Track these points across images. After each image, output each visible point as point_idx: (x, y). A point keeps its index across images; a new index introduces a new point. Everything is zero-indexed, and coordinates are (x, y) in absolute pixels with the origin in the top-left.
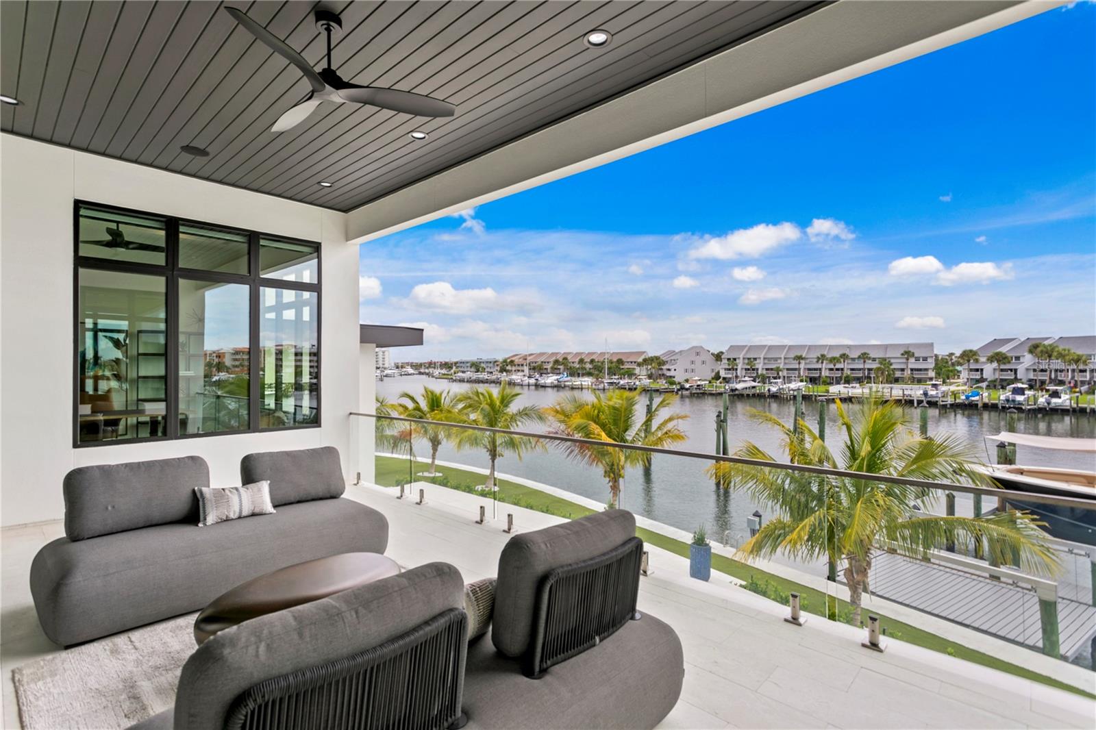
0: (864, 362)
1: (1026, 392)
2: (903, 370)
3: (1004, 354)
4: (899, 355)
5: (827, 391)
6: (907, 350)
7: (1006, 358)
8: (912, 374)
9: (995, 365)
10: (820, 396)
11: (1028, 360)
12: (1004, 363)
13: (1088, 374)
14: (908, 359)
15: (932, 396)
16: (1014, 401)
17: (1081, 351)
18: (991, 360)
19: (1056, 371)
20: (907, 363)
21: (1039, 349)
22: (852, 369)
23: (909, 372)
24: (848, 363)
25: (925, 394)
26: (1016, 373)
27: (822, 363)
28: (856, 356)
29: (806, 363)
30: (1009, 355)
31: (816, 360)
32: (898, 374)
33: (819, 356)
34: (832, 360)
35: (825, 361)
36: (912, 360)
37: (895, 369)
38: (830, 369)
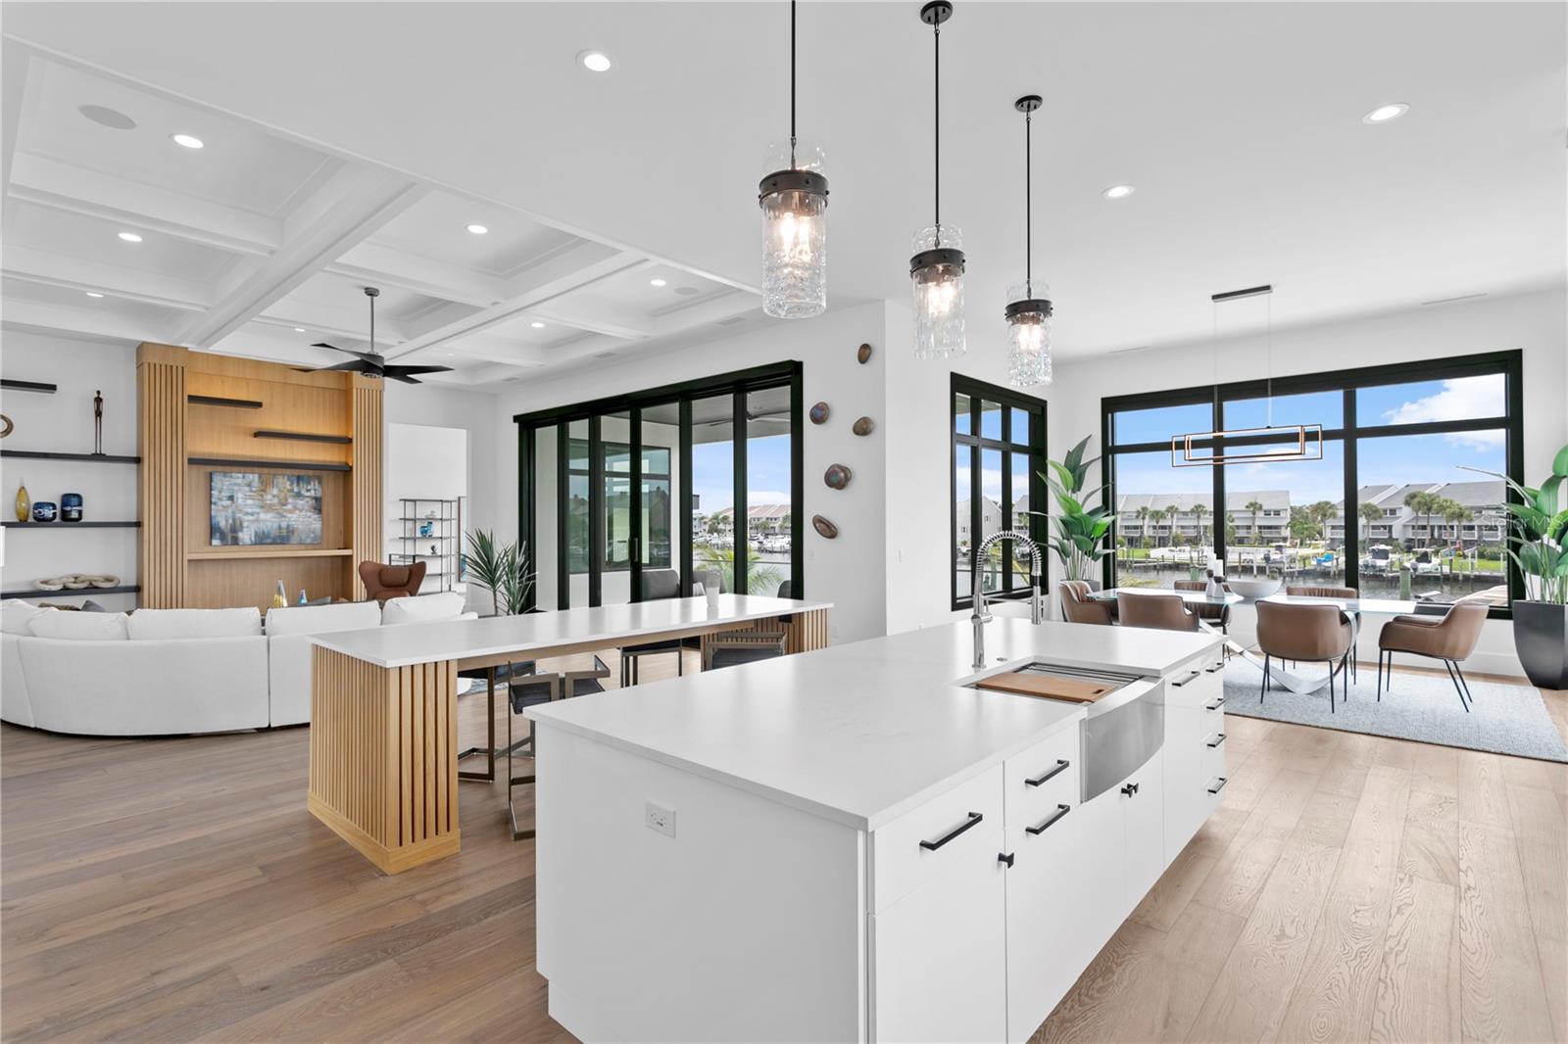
0: (1199, 517)
1: (1390, 556)
2: (1249, 527)
3: (1375, 506)
4: (1244, 509)
5: (1148, 556)
6: (1253, 501)
7: (1376, 511)
8: (1260, 532)
10: (1136, 562)
11: (1406, 514)
12: (1375, 519)
13: (1476, 532)
14: (1254, 514)
16: (1374, 567)
17: (1464, 502)
19: (1440, 527)
20: (1254, 519)
21: (1416, 500)
22: (1183, 527)
23: (1257, 530)
24: (1178, 519)
25: (1267, 559)
26: (1390, 531)
27: (1144, 518)
28: (1189, 510)
29: (1123, 519)
30: (1379, 507)
31: (1135, 514)
32: (1242, 533)
33: (1140, 510)
34: (1157, 515)
35: (1147, 517)
36: (1261, 514)
37: (1238, 527)
38: (1155, 527)
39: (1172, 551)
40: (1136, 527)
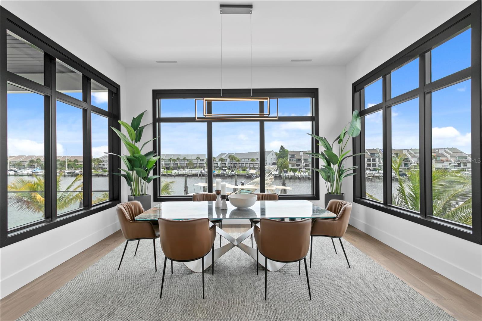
0: (185, 161)
1: (227, 170)
2: (197, 164)
4: (195, 159)
5: (172, 173)
6: (198, 157)
7: (223, 160)
9: (221, 162)
10: (168, 174)
11: (228, 160)
12: (223, 162)
13: (241, 164)
14: (198, 160)
15: (203, 173)
16: (223, 173)
17: (239, 158)
18: (220, 160)
19: (235, 163)
20: (198, 161)
21: (230, 157)
22: (181, 164)
23: (198, 165)
24: (180, 162)
25: (201, 172)
26: (225, 164)
27: (170, 161)
28: (182, 159)
29: (165, 162)
30: (224, 159)
31: (168, 160)
32: (195, 165)
33: (169, 159)
34: (174, 160)
35: (171, 161)
36: (199, 160)
37: (194, 164)
38: (173, 164)
39: (178, 171)
40: (168, 164)
